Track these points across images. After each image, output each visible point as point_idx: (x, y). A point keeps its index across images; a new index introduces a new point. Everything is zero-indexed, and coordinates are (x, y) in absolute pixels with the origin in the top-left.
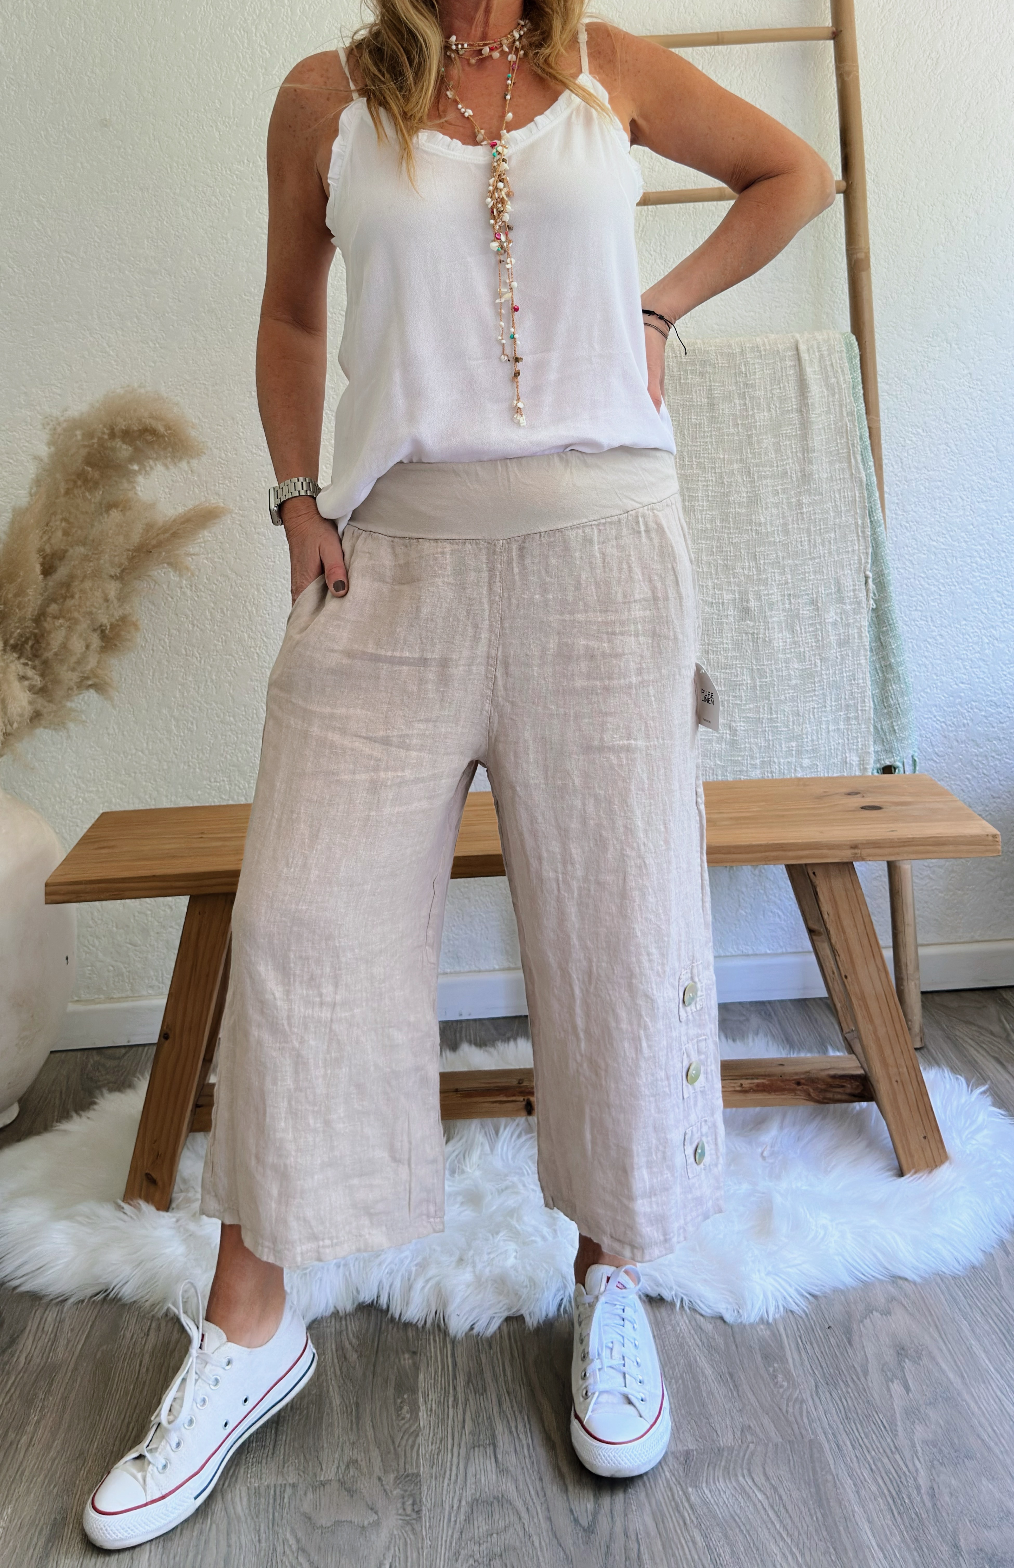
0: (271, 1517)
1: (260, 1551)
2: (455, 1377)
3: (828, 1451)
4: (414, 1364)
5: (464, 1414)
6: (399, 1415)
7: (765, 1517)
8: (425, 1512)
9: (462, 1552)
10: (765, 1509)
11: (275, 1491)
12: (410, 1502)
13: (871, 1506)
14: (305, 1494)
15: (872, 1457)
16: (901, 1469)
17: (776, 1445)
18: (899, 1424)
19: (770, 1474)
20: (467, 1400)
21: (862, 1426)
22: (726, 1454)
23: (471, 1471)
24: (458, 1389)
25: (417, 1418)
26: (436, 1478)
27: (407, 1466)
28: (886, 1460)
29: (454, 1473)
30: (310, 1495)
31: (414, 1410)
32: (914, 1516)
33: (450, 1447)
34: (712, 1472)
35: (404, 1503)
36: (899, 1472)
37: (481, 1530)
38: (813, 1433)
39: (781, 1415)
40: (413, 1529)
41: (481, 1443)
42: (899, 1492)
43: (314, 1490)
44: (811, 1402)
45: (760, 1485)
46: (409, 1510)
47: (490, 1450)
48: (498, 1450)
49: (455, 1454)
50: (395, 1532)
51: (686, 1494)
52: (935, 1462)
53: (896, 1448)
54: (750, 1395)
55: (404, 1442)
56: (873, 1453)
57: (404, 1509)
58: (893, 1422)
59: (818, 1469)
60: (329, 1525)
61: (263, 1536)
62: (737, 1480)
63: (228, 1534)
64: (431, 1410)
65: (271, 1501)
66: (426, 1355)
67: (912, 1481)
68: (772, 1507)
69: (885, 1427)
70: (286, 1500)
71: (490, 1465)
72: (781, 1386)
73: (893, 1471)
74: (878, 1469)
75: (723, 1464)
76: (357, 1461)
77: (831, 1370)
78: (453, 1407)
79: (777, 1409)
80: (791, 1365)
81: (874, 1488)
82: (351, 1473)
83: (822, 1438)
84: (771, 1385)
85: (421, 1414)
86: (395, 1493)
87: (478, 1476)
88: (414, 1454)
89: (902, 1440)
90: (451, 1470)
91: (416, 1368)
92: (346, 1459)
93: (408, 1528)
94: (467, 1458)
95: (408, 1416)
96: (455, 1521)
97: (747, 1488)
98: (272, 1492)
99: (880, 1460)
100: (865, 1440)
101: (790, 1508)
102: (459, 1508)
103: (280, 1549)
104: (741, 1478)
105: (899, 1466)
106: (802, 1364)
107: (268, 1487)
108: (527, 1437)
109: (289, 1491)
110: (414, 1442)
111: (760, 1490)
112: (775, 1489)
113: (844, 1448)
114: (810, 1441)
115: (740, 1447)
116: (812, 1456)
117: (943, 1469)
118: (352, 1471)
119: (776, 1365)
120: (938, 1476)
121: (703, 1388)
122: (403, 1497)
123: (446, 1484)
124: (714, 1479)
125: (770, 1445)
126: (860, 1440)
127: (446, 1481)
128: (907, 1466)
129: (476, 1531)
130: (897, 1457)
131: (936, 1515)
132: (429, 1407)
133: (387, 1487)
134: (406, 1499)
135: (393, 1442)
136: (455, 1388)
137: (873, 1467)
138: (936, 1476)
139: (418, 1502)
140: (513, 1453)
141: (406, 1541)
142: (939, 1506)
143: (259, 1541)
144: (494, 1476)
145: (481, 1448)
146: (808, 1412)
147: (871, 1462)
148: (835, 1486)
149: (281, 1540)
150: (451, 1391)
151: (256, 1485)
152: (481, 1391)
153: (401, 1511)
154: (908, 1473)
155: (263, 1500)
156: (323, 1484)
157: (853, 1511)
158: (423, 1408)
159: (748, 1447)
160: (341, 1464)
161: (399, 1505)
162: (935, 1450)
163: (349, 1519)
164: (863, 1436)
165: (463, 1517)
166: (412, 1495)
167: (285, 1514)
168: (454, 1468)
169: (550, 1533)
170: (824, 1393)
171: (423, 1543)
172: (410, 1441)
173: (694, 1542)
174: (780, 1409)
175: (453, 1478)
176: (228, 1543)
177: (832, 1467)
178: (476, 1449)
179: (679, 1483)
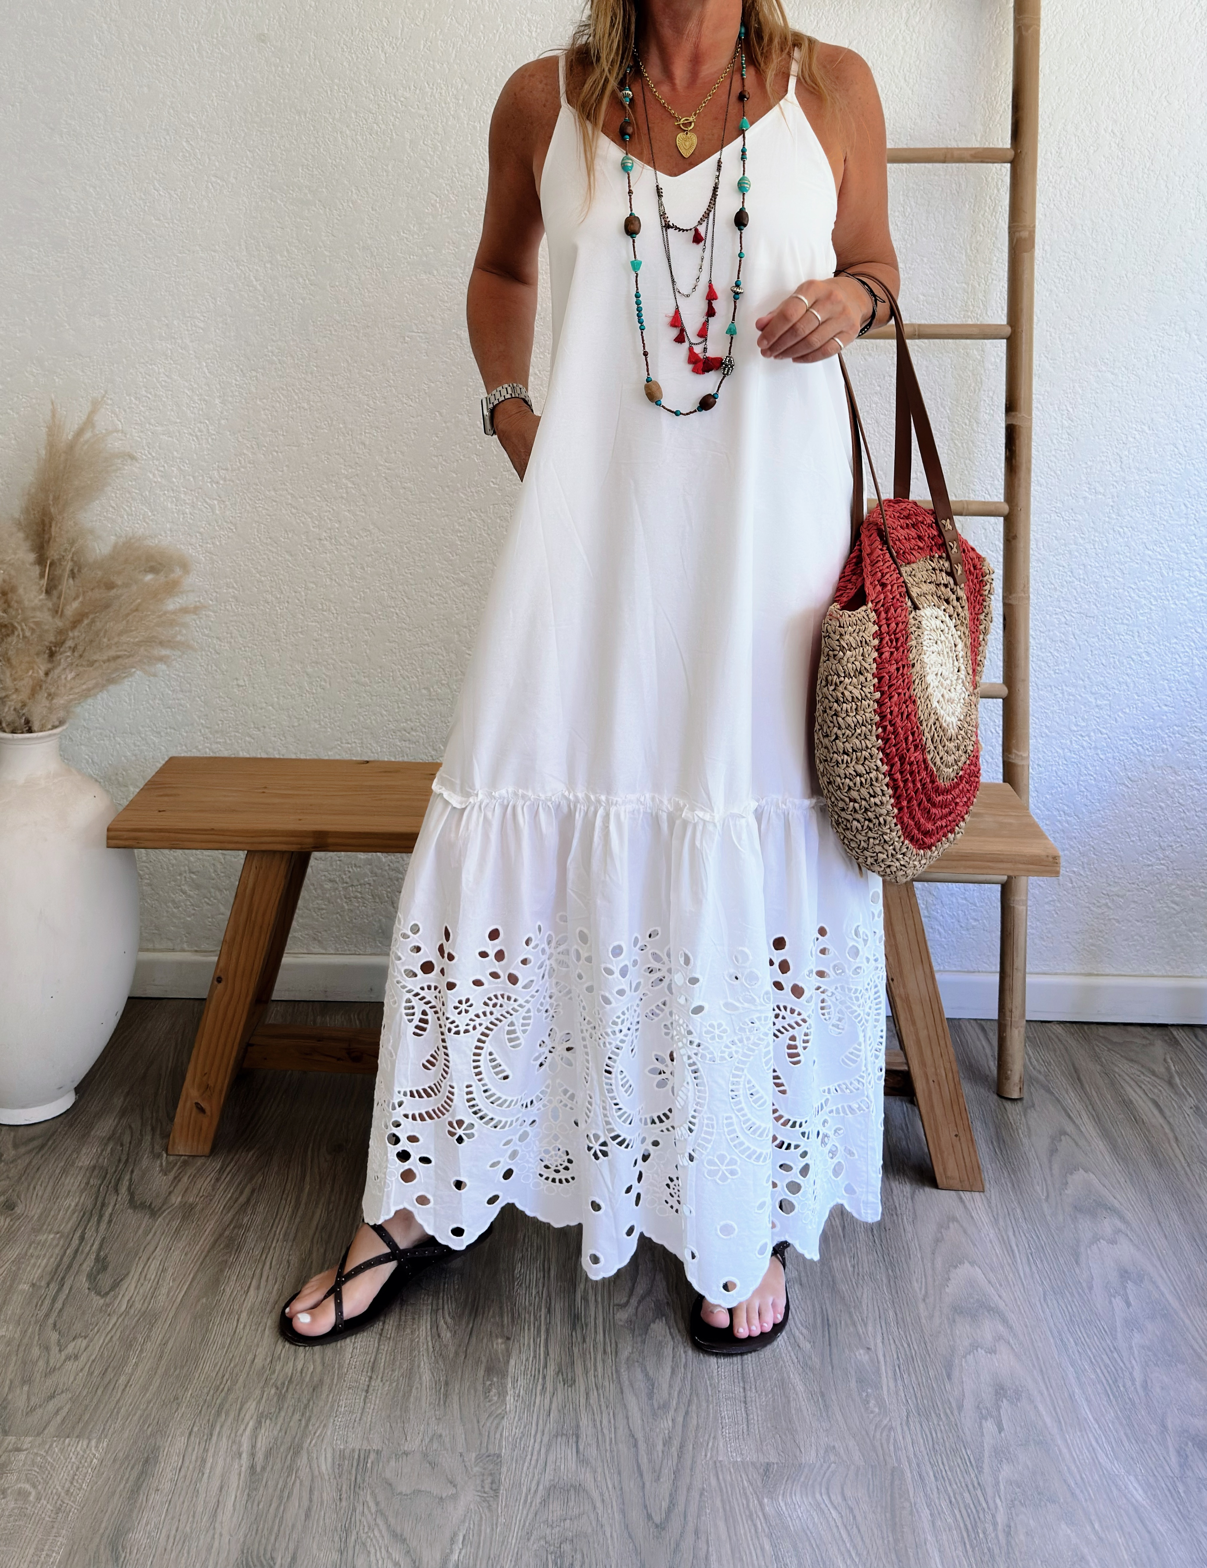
0: (353, 1479)
1: (340, 1510)
2: (546, 1366)
3: (910, 1479)
4: (507, 1350)
5: (551, 1402)
6: (486, 1398)
7: (837, 1535)
8: (502, 1491)
9: (535, 1532)
10: (837, 1527)
11: (359, 1456)
12: (489, 1480)
13: (944, 1537)
14: (388, 1461)
15: (953, 1491)
16: (980, 1504)
17: (858, 1468)
18: (986, 1461)
19: (848, 1494)
20: (555, 1389)
21: (948, 1459)
22: (806, 1470)
23: (551, 1458)
24: (548, 1378)
25: (504, 1402)
26: (516, 1461)
27: (490, 1447)
28: (966, 1495)
29: (535, 1458)
30: (393, 1463)
31: (502, 1394)
32: (986, 1550)
33: (533, 1432)
34: (790, 1486)
35: (483, 1481)
36: (979, 1508)
37: (555, 1514)
38: (897, 1459)
39: (868, 1441)
40: (489, 1507)
41: (565, 1432)
42: (975, 1527)
43: (397, 1460)
44: (899, 1431)
45: (836, 1503)
46: (487, 1489)
47: (572, 1440)
48: (580, 1441)
49: (538, 1440)
50: (472, 1506)
51: (761, 1504)
52: (1016, 1502)
53: (979, 1484)
54: (839, 1417)
55: (488, 1424)
56: (955, 1486)
57: (483, 1487)
58: (979, 1460)
59: (897, 1496)
60: (408, 1492)
61: (344, 1496)
62: (814, 1497)
63: (311, 1490)
64: (519, 1396)
65: (355, 1464)
66: (519, 1341)
67: (989, 1517)
68: (845, 1527)
69: (970, 1462)
70: (369, 1465)
71: (571, 1454)
72: (872, 1412)
73: (972, 1506)
74: (958, 1503)
75: (802, 1479)
76: (441, 1436)
77: (925, 1402)
78: (541, 1394)
79: (864, 1433)
80: (885, 1392)
81: (950, 1520)
82: (435, 1446)
83: (905, 1466)
84: (863, 1410)
85: (508, 1398)
86: (476, 1469)
87: (558, 1464)
88: (498, 1436)
89: (987, 1478)
90: (532, 1455)
91: (508, 1354)
92: (430, 1434)
93: (485, 1504)
94: (549, 1446)
95: (495, 1398)
96: (531, 1503)
97: (823, 1506)
98: (356, 1457)
99: (962, 1494)
100: (949, 1473)
101: (863, 1529)
102: (536, 1491)
103: (359, 1508)
104: (818, 1496)
105: (979, 1501)
106: (897, 1393)
107: (353, 1450)
108: (610, 1432)
109: (372, 1456)
110: (498, 1424)
111: (835, 1508)
112: (851, 1510)
113: (926, 1478)
114: (894, 1469)
115: (822, 1466)
116: (892, 1483)
117: (1023, 1509)
118: (435, 1445)
119: (869, 1391)
120: (1017, 1515)
121: (793, 1404)
122: (483, 1475)
123: (525, 1469)
124: (791, 1493)
125: (853, 1467)
126: (944, 1473)
127: (526, 1464)
128: (987, 1503)
129: (551, 1515)
130: (979, 1492)
131: (1009, 1553)
132: (517, 1392)
133: (468, 1464)
134: (485, 1477)
135: (478, 1422)
136: (544, 1377)
137: (953, 1500)
138: (1014, 1514)
139: (497, 1481)
140: (595, 1446)
141: (481, 1517)
142: (1013, 1543)
143: (340, 1499)
144: (574, 1465)
145: (564, 1438)
146: (895, 1440)
147: (952, 1495)
148: (911, 1513)
149: (361, 1501)
150: (540, 1380)
151: (342, 1447)
152: (570, 1383)
153: (479, 1488)
154: (986, 1510)
155: (346, 1462)
156: (406, 1454)
157: (926, 1540)
158: (510, 1392)
159: (829, 1467)
160: (426, 1437)
161: (478, 1482)
162: (1017, 1490)
163: (428, 1490)
164: (947, 1468)
165: (538, 1501)
166: (491, 1474)
167: (367, 1479)
168: (535, 1453)
169: (623, 1525)
170: (914, 1422)
171: (497, 1520)
172: (495, 1422)
173: (762, 1549)
174: (867, 1434)
175: (533, 1462)
176: (310, 1497)
177: (911, 1495)
178: (559, 1439)
179: (756, 1493)
